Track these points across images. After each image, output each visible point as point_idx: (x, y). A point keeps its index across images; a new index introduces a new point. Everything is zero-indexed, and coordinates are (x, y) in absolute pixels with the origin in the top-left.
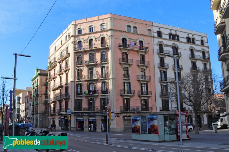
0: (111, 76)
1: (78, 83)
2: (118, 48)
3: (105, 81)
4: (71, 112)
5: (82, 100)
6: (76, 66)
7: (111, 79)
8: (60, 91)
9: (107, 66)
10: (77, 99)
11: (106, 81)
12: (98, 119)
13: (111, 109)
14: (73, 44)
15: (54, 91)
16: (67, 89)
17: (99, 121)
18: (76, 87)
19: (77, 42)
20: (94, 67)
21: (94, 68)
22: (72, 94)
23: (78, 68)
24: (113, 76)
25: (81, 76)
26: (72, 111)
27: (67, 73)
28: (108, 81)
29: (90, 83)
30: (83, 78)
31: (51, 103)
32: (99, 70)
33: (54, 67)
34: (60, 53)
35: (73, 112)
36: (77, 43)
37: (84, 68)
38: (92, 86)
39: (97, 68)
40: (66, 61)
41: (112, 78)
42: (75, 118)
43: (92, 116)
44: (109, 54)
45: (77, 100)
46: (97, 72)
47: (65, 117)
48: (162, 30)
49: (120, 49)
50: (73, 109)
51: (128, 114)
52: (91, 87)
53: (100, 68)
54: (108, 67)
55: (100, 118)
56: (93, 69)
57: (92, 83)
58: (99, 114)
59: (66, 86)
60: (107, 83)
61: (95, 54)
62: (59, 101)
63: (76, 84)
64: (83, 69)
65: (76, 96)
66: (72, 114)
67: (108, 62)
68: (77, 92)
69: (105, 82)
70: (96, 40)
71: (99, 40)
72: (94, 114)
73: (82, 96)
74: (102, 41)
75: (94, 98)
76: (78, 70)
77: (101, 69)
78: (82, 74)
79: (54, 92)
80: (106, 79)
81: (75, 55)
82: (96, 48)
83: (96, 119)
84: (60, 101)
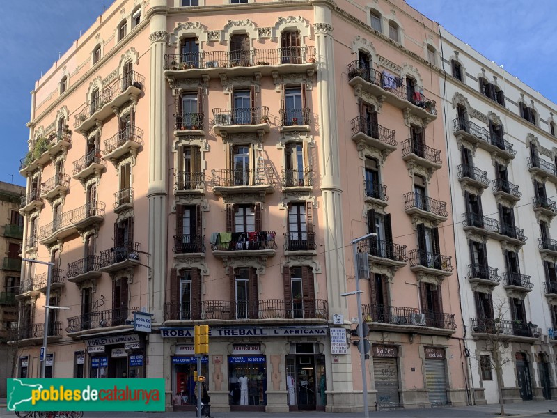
0: (326, 181)
1: (184, 202)
2: (345, 81)
3: (302, 198)
4: (148, 324)
5: (202, 274)
6: (175, 132)
7: (329, 193)
8: (87, 242)
9: (310, 141)
10: (179, 268)
11: (307, 199)
12: (276, 356)
13: (331, 311)
14: (159, 44)
15: (53, 248)
16: (124, 229)
17: (280, 363)
18: (173, 219)
19: (178, 37)
20: (253, 141)
21: (256, 146)
22: (157, 249)
23: (184, 142)
24: (334, 181)
25: (199, 174)
26: (153, 320)
27: (128, 165)
28: (316, 200)
29: (237, 206)
30: (206, 184)
31: (37, 296)
32: (275, 153)
33: (60, 153)
34: (90, 97)
35: (160, 324)
36: (178, 41)
37: (211, 142)
38: (245, 216)
39: (266, 148)
40: (121, 119)
41: (330, 189)
42: (168, 353)
43: (246, 341)
44: (319, 96)
45: (178, 274)
46: (268, 161)
47: (109, 349)
48: (462, 59)
49: (353, 86)
50: (158, 314)
51: (385, 335)
52: (239, 220)
53: (278, 146)
54: (312, 147)
55: (284, 353)
56: (250, 150)
57: (245, 206)
58: (281, 333)
59: (122, 217)
60: (310, 205)
61: (259, 93)
62: (80, 282)
63: (173, 206)
64: (208, 148)
65: (172, 255)
66: (154, 332)
67: (313, 127)
68: (179, 239)
69: (303, 204)
70: (263, 35)
71: (274, 40)
72: (258, 332)
73: (202, 254)
74: (285, 43)
75: (256, 266)
76: (185, 149)
77: (283, 151)
78: (203, 167)
79: (54, 251)
80: (307, 192)
81: (169, 90)
82: (265, 64)
83: (264, 356)
84: (87, 284)
